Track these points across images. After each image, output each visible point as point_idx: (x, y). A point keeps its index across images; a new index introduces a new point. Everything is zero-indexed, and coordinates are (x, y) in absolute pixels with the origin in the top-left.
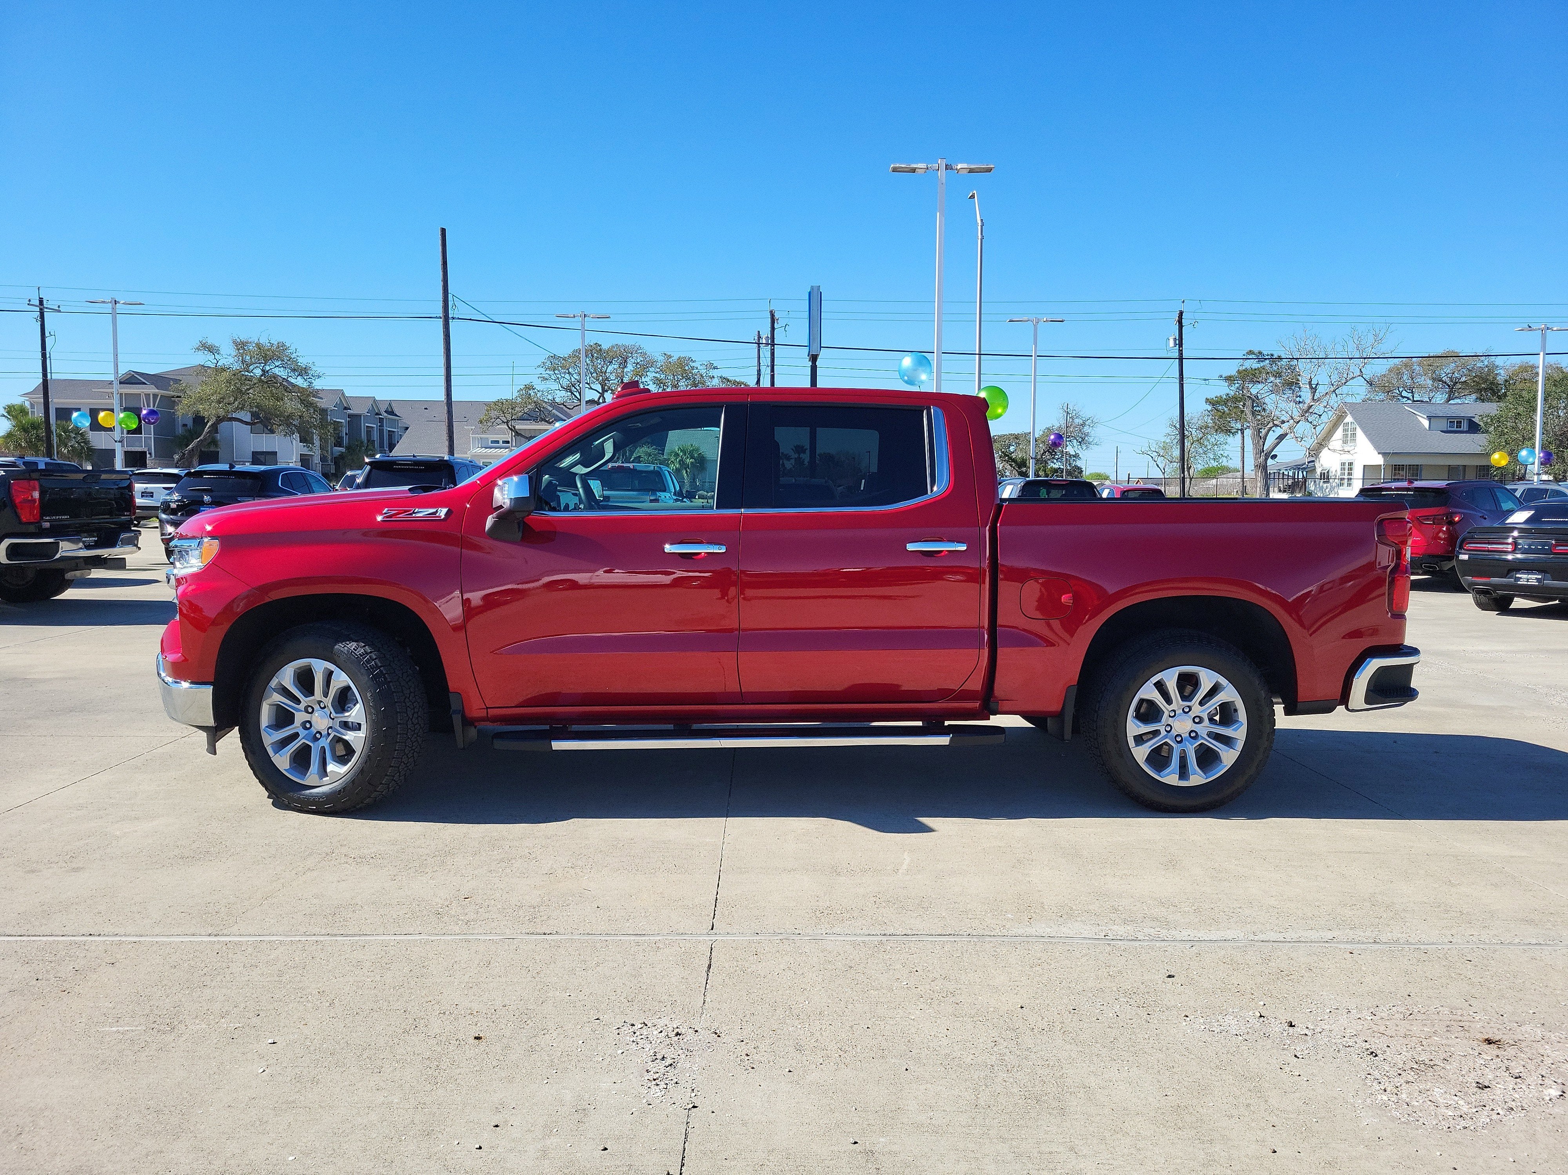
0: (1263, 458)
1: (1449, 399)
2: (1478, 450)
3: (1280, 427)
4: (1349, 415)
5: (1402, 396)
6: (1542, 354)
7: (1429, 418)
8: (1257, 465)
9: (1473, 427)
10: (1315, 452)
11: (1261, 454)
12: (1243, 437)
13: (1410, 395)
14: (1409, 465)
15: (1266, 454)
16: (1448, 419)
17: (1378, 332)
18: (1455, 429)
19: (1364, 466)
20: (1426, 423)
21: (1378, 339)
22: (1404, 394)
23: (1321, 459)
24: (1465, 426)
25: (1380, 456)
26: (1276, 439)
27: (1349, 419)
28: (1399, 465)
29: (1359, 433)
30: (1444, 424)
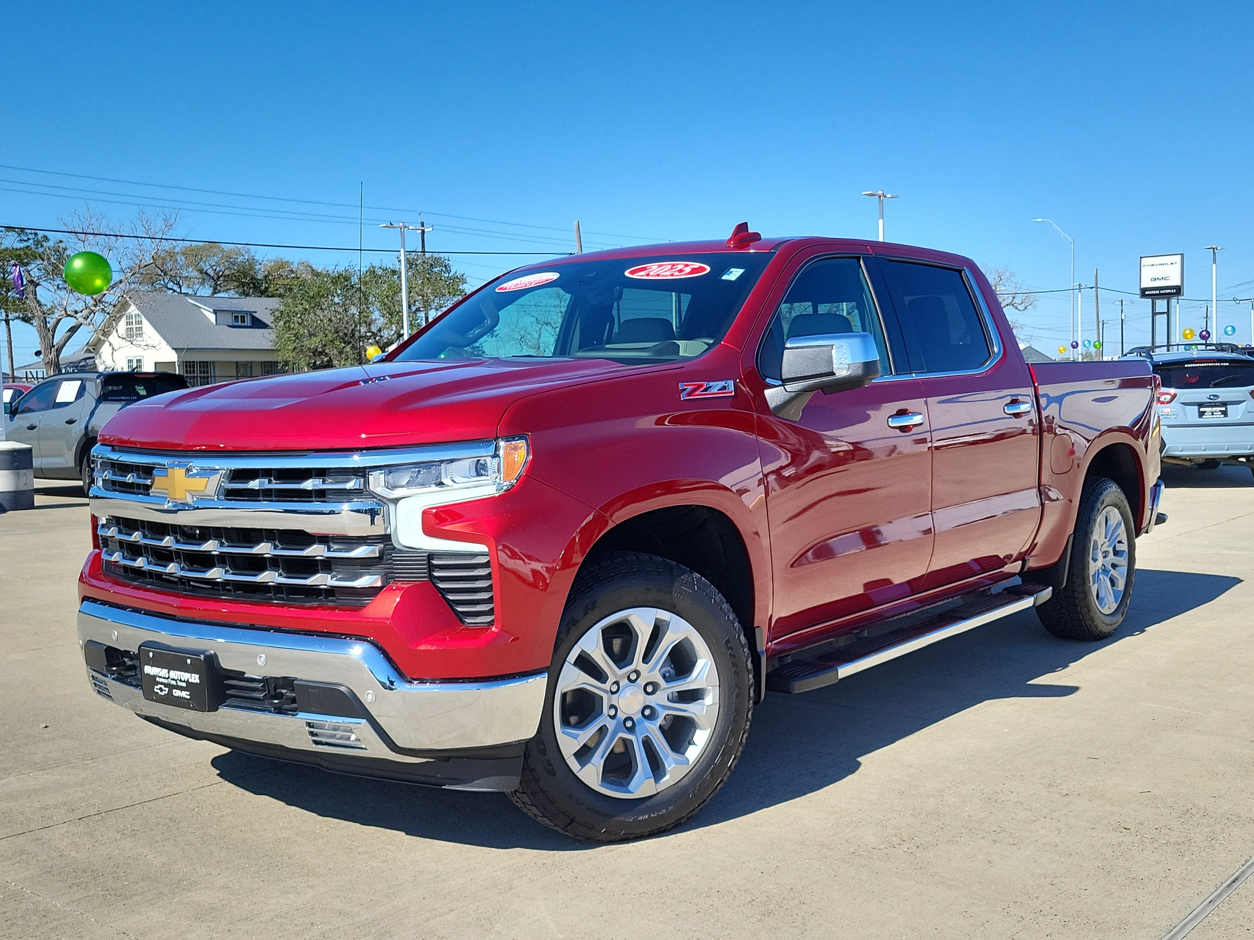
0: (54, 353)
1: (214, 293)
2: (268, 346)
3: (75, 317)
4: (133, 305)
5: (168, 288)
6: (402, 251)
7: (215, 312)
8: (48, 363)
9: (258, 324)
10: (95, 347)
11: (51, 350)
12: (9, 330)
13: (176, 288)
14: (200, 362)
15: (57, 349)
16: (232, 314)
17: (168, 216)
18: (240, 324)
19: (156, 363)
20: (212, 317)
21: (170, 227)
22: (170, 285)
23: (102, 355)
24: (248, 322)
25: (174, 351)
26: (68, 332)
27: (133, 310)
28: (190, 362)
29: (147, 326)
30: (230, 319)
